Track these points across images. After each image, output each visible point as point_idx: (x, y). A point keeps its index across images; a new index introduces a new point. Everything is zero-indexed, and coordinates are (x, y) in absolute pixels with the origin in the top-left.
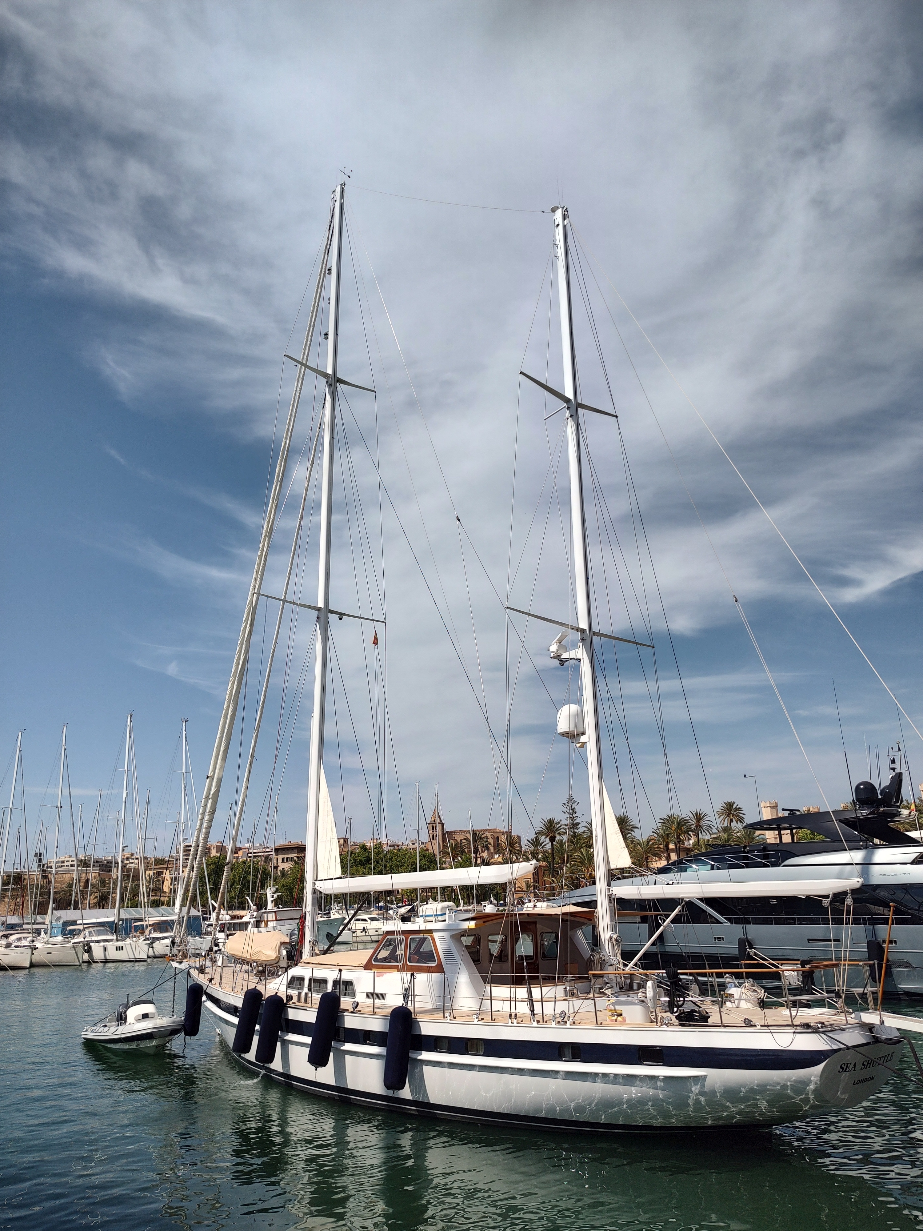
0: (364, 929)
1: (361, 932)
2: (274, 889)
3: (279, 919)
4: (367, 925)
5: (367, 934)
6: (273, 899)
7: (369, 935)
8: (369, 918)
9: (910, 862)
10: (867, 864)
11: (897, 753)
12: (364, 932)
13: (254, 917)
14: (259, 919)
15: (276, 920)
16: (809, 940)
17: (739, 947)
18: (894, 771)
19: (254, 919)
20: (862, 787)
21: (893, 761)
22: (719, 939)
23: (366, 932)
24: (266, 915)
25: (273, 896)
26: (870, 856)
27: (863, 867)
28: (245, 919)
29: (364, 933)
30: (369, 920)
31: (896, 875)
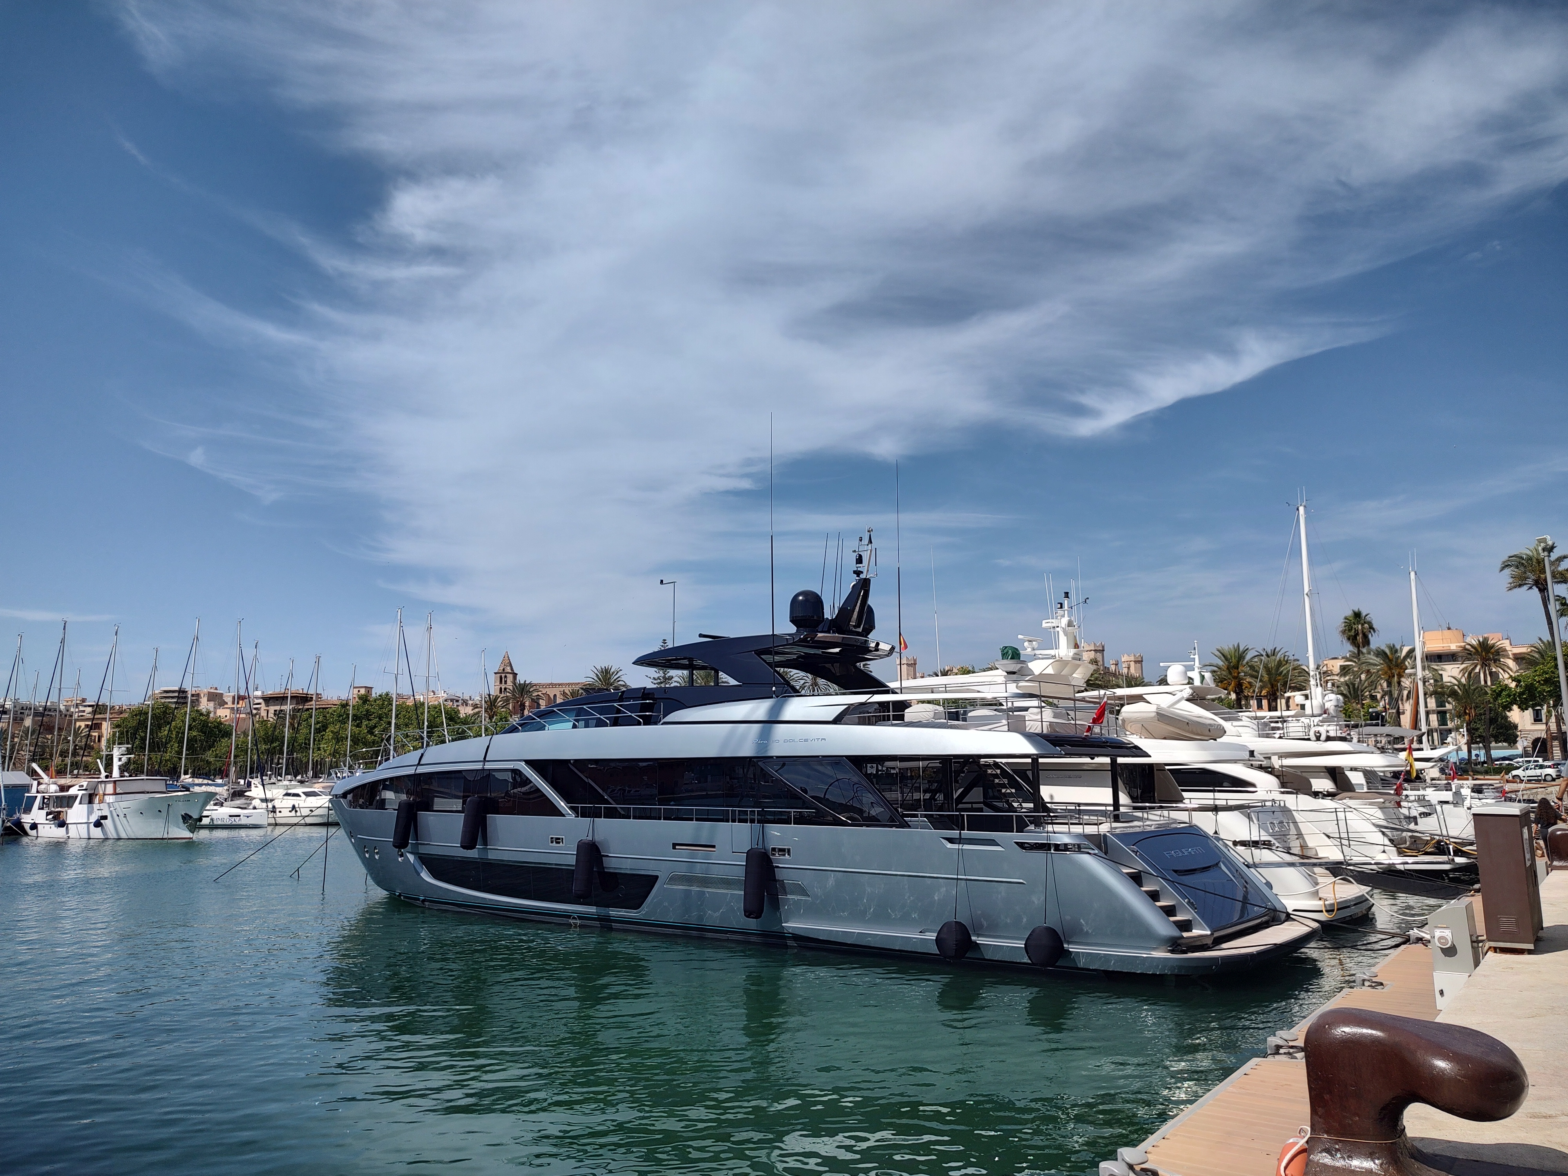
0: (294, 807)
1: (290, 811)
2: (124, 748)
3: (121, 792)
4: (298, 802)
5: (298, 814)
6: (120, 763)
7: (301, 816)
8: (303, 793)
9: (831, 719)
10: (772, 721)
11: (866, 548)
12: (294, 811)
13: (84, 788)
14: (93, 792)
15: (115, 794)
16: (674, 845)
17: (577, 855)
18: (858, 576)
19: (84, 792)
20: (801, 598)
21: (859, 560)
22: (558, 841)
23: (296, 811)
24: (103, 785)
25: (120, 759)
26: (777, 709)
27: (763, 727)
28: (73, 791)
29: (293, 814)
30: (303, 796)
31: (806, 740)
